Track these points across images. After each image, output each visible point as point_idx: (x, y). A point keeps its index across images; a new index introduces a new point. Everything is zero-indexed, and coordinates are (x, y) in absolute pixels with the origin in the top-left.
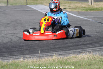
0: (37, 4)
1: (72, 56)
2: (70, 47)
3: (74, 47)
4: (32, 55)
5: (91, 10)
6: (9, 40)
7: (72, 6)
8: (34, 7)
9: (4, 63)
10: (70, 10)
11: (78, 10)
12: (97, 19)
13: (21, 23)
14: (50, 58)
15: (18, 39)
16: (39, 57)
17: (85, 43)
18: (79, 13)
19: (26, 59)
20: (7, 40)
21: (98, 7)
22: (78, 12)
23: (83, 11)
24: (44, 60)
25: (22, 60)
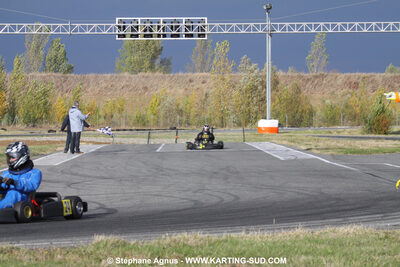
0: (261, 141)
1: (328, 229)
2: (323, 213)
3: (329, 215)
4: (261, 227)
5: (354, 153)
6: (219, 200)
7: (321, 145)
8: (256, 146)
9: (213, 239)
10: (319, 152)
11: (330, 152)
12: (364, 168)
13: (237, 173)
14: (290, 232)
15: (233, 198)
16: (273, 229)
17: (348, 207)
18: (334, 158)
19: (251, 233)
20: (215, 200)
21: (366, 148)
22: (332, 155)
23: (341, 154)
24: (280, 235)
25: (243, 233)
